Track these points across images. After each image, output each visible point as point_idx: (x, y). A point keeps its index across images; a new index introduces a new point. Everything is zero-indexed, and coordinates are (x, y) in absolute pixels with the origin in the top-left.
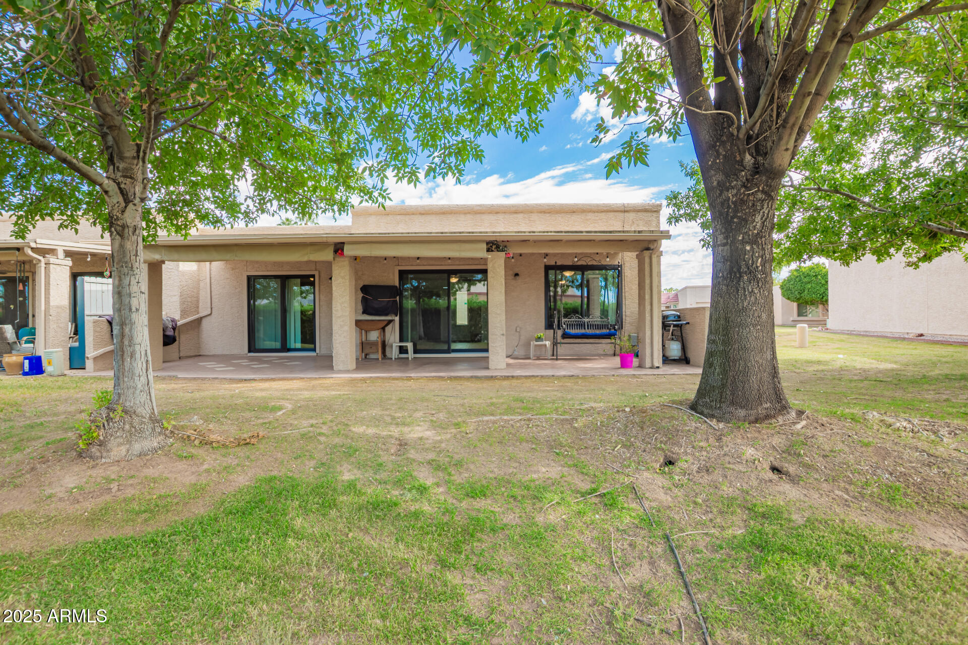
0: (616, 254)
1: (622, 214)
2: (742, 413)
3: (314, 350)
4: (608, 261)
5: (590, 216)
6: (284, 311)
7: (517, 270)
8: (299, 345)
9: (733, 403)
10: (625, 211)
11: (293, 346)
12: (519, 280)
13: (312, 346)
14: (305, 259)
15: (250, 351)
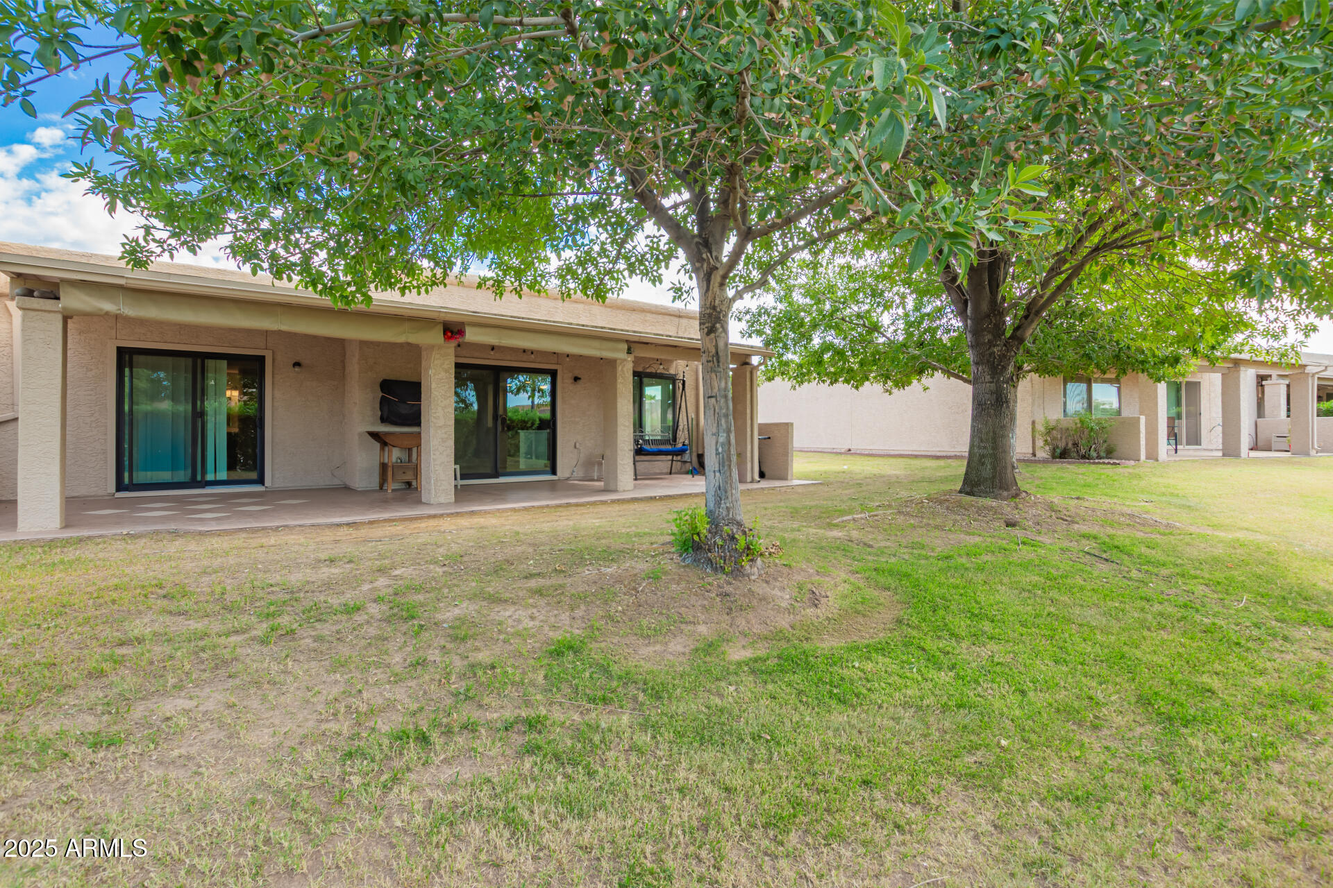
0: (671, 361)
1: (677, 320)
2: (1005, 493)
3: (261, 481)
4: (660, 370)
5: (649, 317)
6: (199, 415)
7: (577, 373)
8: (223, 475)
9: (1001, 488)
10: (680, 317)
11: (210, 477)
12: (580, 382)
13: (253, 475)
14: (401, 339)
15: (119, 489)
